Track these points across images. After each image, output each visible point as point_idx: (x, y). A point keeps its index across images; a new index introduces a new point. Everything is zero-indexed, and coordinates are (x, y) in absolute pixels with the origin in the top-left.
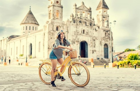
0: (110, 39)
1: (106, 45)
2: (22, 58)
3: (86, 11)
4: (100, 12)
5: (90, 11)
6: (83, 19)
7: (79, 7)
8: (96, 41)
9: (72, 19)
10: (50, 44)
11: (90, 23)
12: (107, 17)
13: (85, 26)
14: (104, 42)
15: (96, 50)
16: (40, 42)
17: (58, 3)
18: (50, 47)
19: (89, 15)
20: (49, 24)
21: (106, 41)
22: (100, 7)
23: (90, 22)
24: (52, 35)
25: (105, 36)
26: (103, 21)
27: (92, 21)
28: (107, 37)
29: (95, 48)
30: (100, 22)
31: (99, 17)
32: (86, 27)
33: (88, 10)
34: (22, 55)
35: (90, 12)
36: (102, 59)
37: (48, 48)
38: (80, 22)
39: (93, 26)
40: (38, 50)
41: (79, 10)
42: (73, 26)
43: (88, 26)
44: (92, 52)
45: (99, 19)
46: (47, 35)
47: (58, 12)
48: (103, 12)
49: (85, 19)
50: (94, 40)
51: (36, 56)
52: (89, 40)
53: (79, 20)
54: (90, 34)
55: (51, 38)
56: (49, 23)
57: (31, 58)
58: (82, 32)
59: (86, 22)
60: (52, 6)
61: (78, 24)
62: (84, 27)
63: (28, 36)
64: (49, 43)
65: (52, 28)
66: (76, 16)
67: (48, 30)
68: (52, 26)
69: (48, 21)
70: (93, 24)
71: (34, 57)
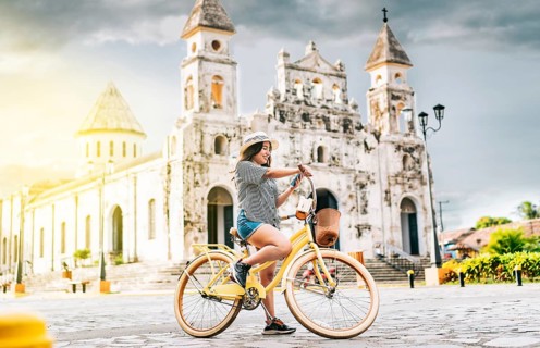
0: (422, 178)
1: (407, 202)
2: (83, 266)
3: (326, 74)
4: (379, 77)
5: (340, 76)
6: (316, 104)
7: (299, 61)
8: (369, 188)
9: (272, 108)
10: (191, 205)
11: (341, 122)
12: (408, 96)
13: (325, 131)
14: (398, 193)
15: (370, 223)
16: (152, 200)
17: (220, 50)
18: (193, 219)
19: (338, 92)
20: (186, 131)
21: (407, 187)
22: (380, 60)
23: (342, 117)
24: (197, 171)
25: (404, 169)
26: (392, 112)
27: (352, 111)
28: (409, 173)
29: (368, 216)
30: (382, 114)
31: (375, 97)
32: (328, 138)
33: (334, 72)
34: (84, 255)
35: (343, 80)
36: (397, 256)
37: (186, 223)
38: (306, 117)
39: (356, 132)
40: (147, 230)
41: (301, 72)
42: (279, 133)
43: (335, 131)
44: (356, 231)
45: (377, 105)
46: (178, 171)
47: (220, 82)
48: (390, 79)
49: (324, 107)
50: (362, 186)
51: (138, 254)
52: (344, 188)
53: (302, 112)
54: (345, 162)
55: (197, 183)
56: (185, 126)
57: (119, 263)
58: (312, 156)
59: (327, 116)
60: (197, 62)
61: (299, 125)
62: (319, 137)
63: (107, 178)
64: (188, 201)
65: (198, 143)
66: (289, 94)
67: (182, 151)
68: (199, 137)
69: (182, 118)
70: (354, 124)
71: (132, 260)
